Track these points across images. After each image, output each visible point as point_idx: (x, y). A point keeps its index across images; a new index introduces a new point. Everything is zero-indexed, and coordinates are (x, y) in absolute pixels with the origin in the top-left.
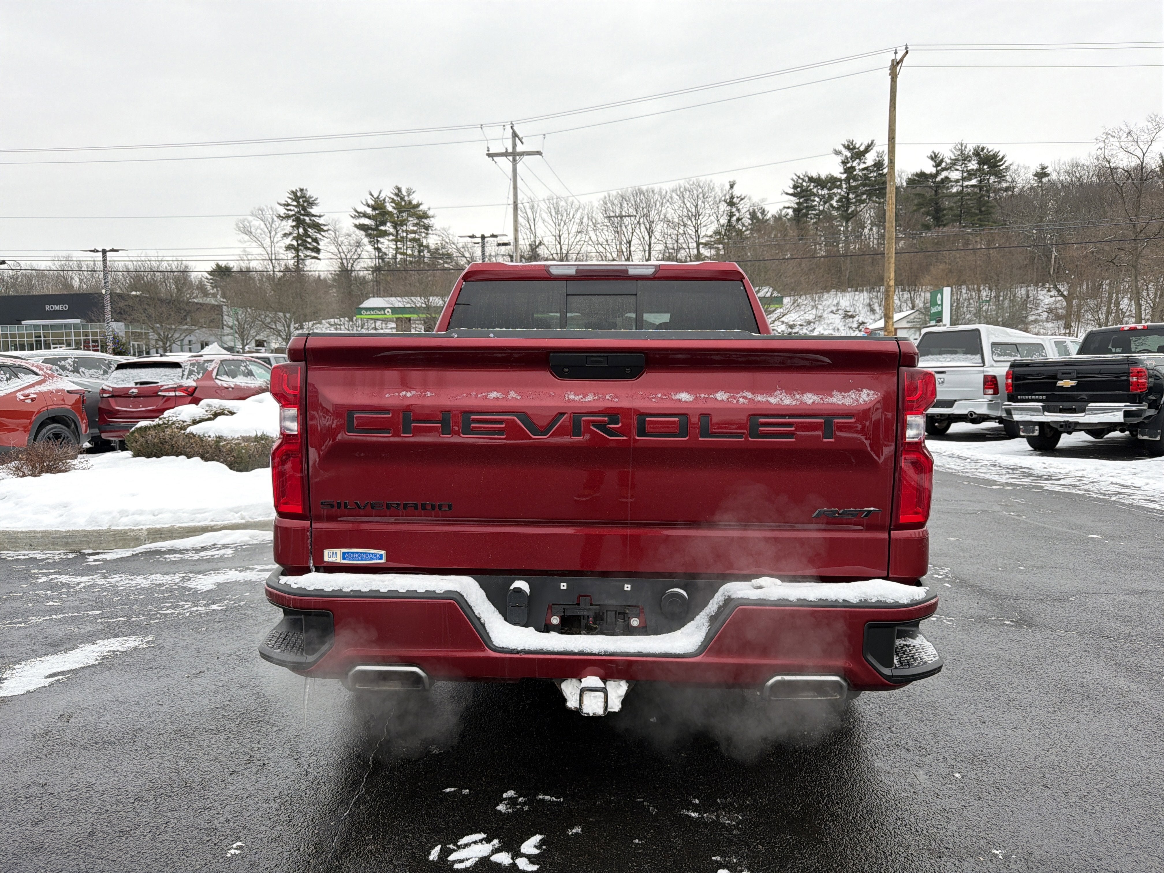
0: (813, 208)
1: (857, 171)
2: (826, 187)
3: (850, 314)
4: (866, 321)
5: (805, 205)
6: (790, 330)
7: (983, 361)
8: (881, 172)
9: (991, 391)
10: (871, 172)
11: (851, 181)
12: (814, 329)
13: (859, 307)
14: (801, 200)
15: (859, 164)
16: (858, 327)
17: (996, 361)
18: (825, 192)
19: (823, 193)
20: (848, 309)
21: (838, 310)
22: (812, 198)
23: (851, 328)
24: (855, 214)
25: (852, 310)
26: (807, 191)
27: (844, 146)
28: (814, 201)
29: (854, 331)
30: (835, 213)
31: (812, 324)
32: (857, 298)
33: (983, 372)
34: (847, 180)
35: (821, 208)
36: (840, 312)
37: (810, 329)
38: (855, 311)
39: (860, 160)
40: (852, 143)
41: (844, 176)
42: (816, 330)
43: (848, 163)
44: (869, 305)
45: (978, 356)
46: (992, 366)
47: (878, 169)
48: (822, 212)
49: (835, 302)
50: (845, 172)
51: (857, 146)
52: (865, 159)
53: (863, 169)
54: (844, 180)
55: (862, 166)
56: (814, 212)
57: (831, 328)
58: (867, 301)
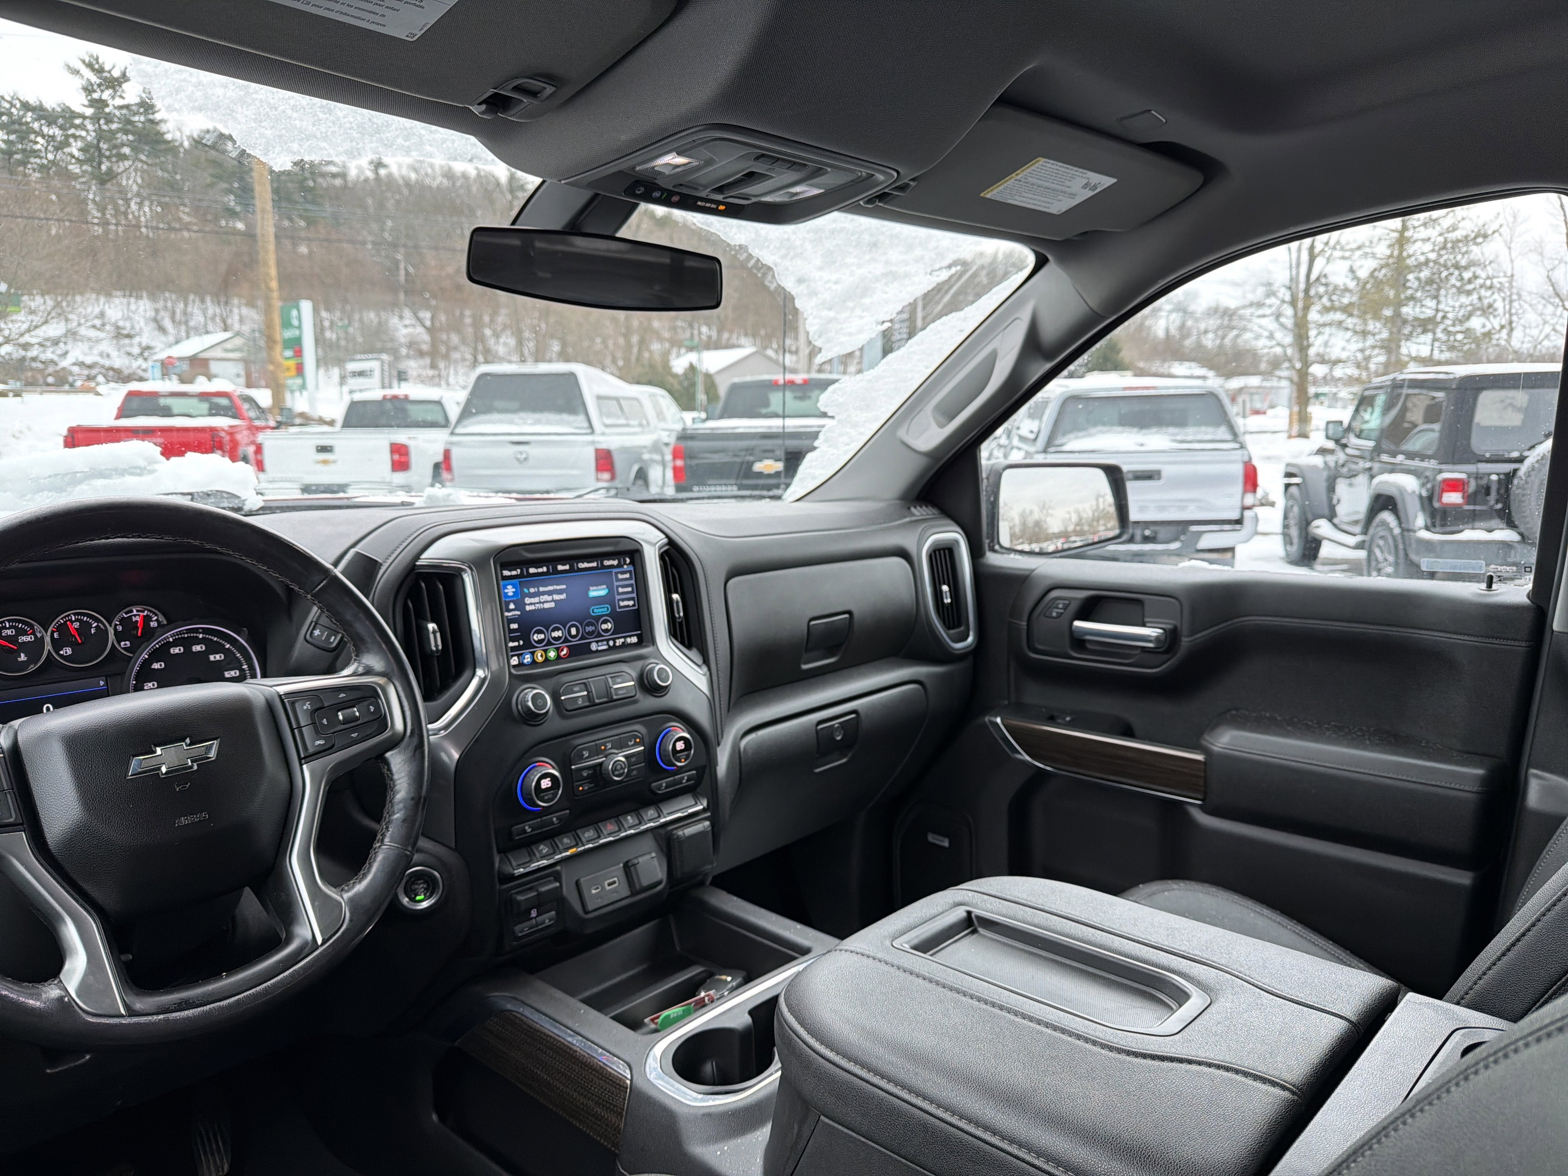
0: (35, 153)
1: (111, 107)
2: (56, 123)
3: (125, 332)
4: (152, 344)
5: (20, 146)
6: (23, 353)
7: (591, 426)
8: (151, 117)
9: (606, 476)
10: (135, 114)
11: (102, 122)
12: (66, 353)
13: (138, 322)
14: (13, 137)
15: (113, 98)
16: (141, 354)
17: (607, 426)
18: (55, 131)
19: (51, 133)
20: (121, 324)
21: (103, 325)
22: (32, 137)
23: (129, 354)
24: (111, 175)
25: (128, 325)
26: (21, 124)
27: (84, 62)
28: (36, 143)
29: (136, 360)
30: (75, 168)
31: (61, 345)
32: (133, 307)
33: (593, 442)
34: (95, 119)
35: (50, 156)
36: (108, 327)
37: (59, 352)
38: (133, 328)
39: (115, 91)
40: (97, 59)
41: (89, 112)
42: (69, 356)
43: (95, 91)
44: (155, 320)
45: (581, 418)
46: (603, 434)
47: (146, 112)
48: (53, 162)
49: (97, 310)
50: (91, 106)
51: (107, 68)
52: (123, 91)
53: (121, 107)
54: (91, 118)
55: (118, 102)
56: (38, 161)
57: (95, 352)
58: (151, 314)
